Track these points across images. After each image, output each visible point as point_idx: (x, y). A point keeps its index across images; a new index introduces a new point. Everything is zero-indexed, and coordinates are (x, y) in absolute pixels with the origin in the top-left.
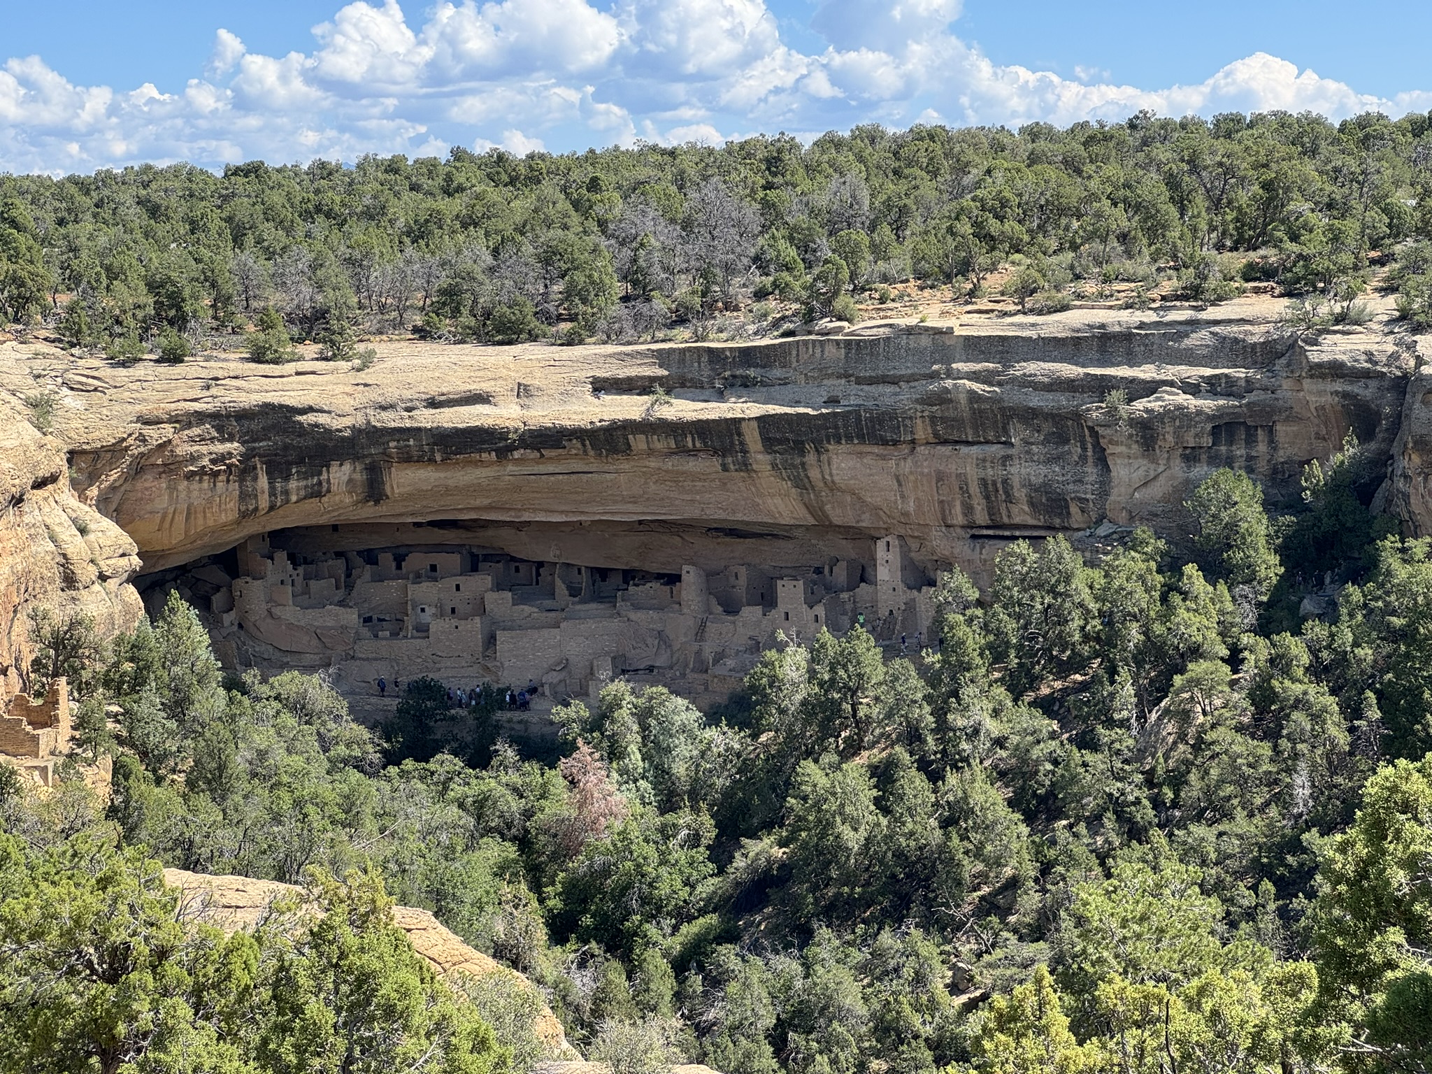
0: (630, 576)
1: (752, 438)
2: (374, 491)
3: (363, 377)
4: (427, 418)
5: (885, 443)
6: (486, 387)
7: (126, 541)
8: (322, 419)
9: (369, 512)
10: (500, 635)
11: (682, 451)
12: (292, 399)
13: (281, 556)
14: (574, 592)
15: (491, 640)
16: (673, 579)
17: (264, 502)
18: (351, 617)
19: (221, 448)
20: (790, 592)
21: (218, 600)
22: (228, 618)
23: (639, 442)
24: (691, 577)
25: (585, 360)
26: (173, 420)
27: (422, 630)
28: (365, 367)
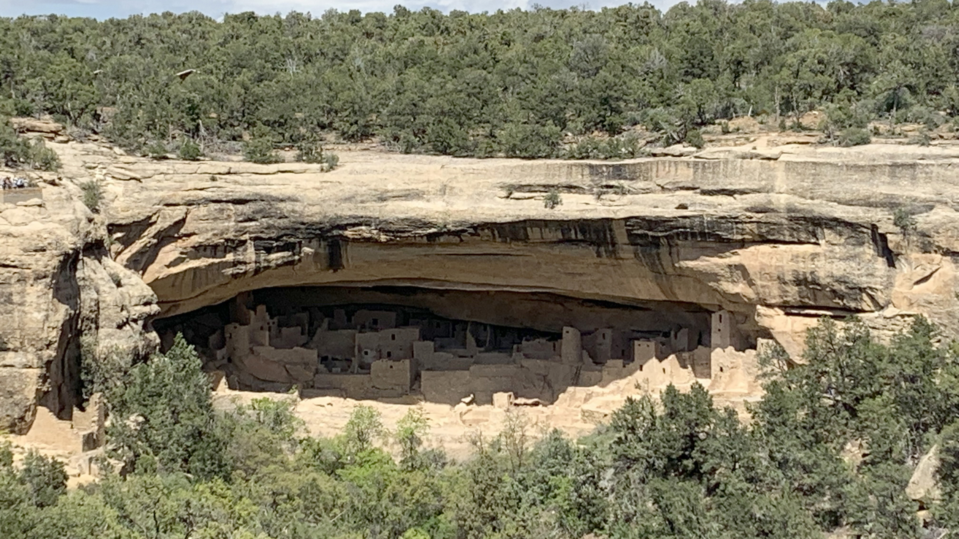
0: (523, 333)
1: (621, 238)
2: (334, 262)
3: (328, 176)
4: (375, 209)
6: (421, 187)
7: (149, 293)
8: (298, 207)
9: (329, 278)
10: (424, 374)
11: (567, 241)
12: (275, 191)
13: (262, 308)
14: (479, 343)
15: (417, 378)
16: (556, 336)
17: (251, 268)
18: (312, 355)
19: (221, 225)
20: (644, 350)
21: (213, 339)
22: (219, 354)
23: (534, 234)
24: (569, 336)
27: (365, 367)
28: (331, 168)
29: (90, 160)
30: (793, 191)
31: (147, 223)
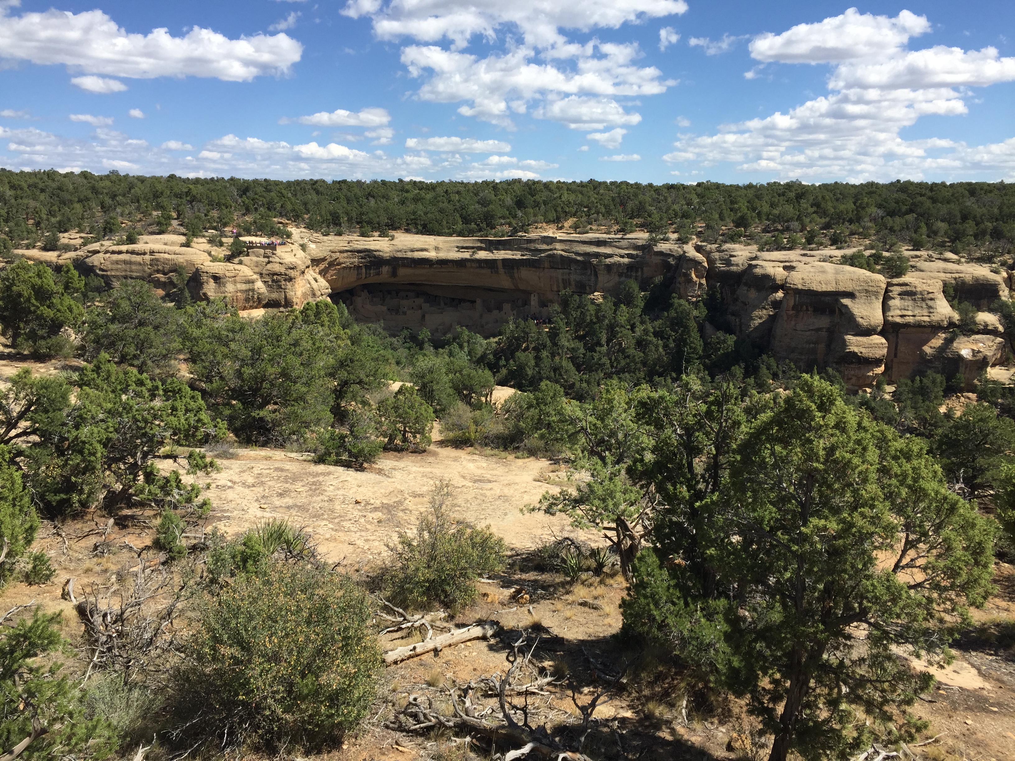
0: (461, 301)
1: (500, 265)
2: (394, 274)
3: (392, 242)
4: (410, 255)
5: (535, 267)
6: (427, 247)
7: (327, 285)
8: (381, 253)
9: (392, 280)
10: (427, 316)
11: (480, 267)
12: (372, 247)
13: (366, 291)
14: (446, 304)
15: (423, 316)
16: (474, 302)
17: (364, 276)
18: (385, 308)
19: (352, 260)
20: (507, 307)
21: (348, 302)
22: (351, 307)
23: (468, 264)
24: (479, 301)
25: (454, 241)
26: (341, 252)
27: (405, 313)
28: (392, 240)
29: (302, 235)
30: (562, 250)
31: (324, 259)
